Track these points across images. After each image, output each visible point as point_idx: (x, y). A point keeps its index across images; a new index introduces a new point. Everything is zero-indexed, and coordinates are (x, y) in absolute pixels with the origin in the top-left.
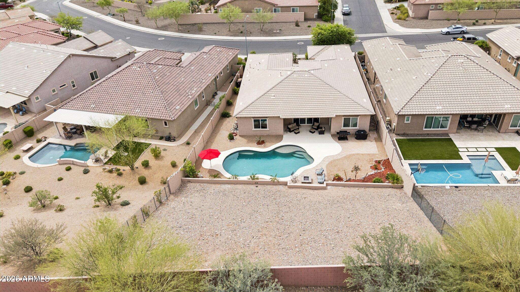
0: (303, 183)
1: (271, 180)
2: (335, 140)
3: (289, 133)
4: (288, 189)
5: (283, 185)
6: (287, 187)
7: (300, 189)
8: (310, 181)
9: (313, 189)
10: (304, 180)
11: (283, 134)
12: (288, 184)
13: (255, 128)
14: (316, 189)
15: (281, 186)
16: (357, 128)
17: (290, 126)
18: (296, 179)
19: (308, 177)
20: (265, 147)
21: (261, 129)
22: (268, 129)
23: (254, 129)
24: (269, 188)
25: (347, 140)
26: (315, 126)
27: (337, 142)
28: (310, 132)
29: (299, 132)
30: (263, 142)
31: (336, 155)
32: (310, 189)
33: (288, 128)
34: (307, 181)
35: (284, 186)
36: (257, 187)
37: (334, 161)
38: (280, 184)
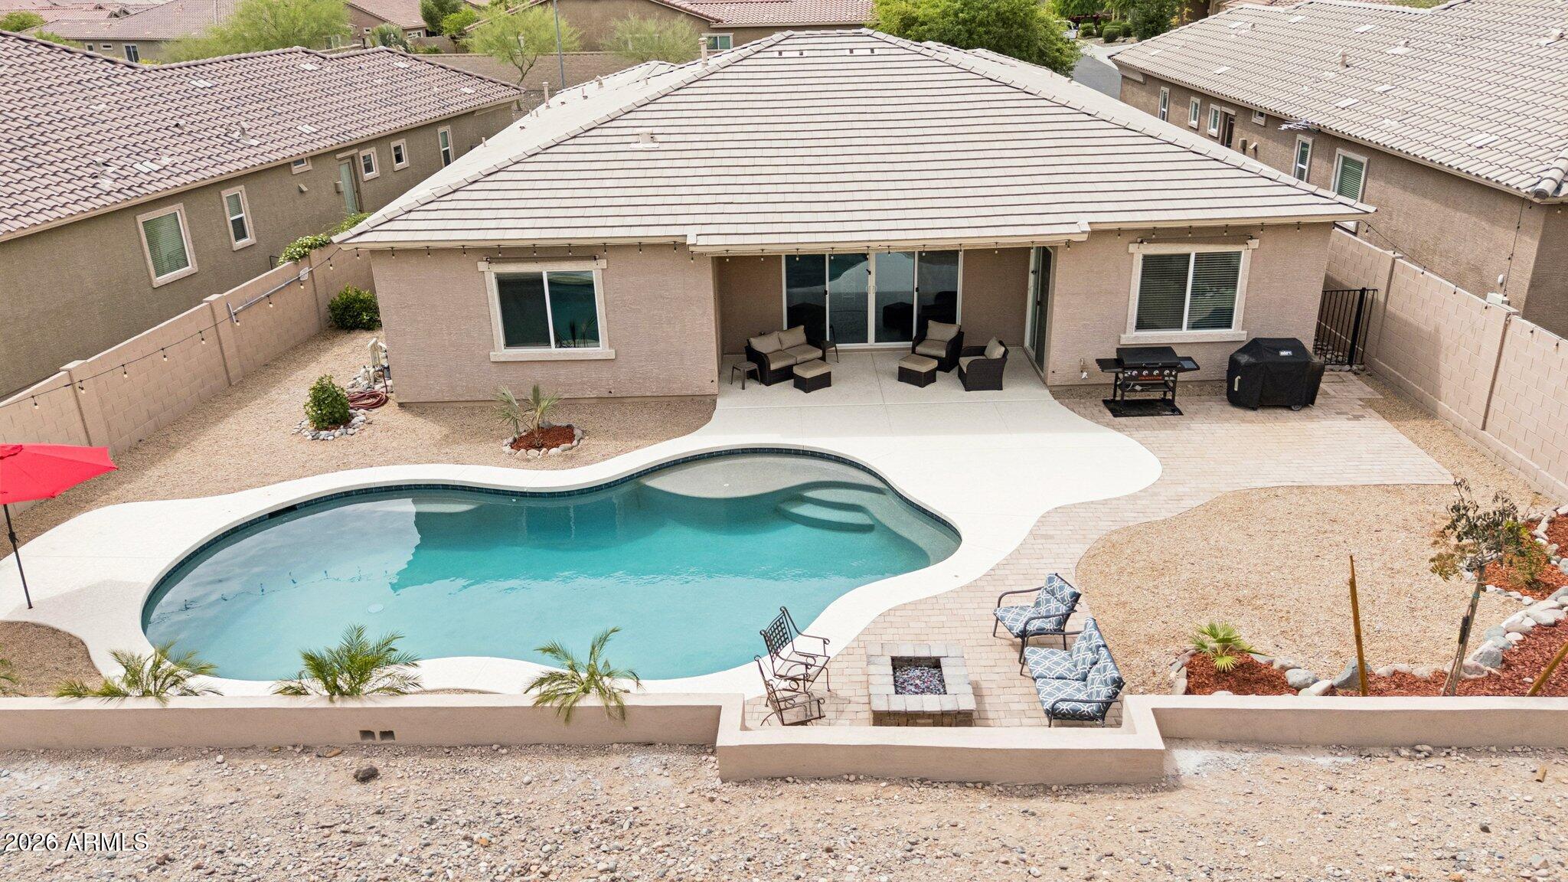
0: (882, 718)
1: (536, 691)
2: (1092, 418)
3: (754, 387)
4: (730, 791)
5: (670, 745)
6: (709, 770)
7: (866, 789)
8: (958, 698)
9: (1009, 790)
10: (899, 688)
11: (713, 389)
12: (728, 736)
13: (509, 343)
14: (1043, 788)
15: (643, 763)
16: (1236, 333)
17: (760, 345)
18: (818, 687)
19: (935, 664)
20: (570, 461)
21: (553, 351)
22: (601, 350)
23: (504, 353)
24: (495, 792)
25: (1176, 411)
26: (936, 343)
27: (1108, 425)
28: (906, 376)
29: (824, 381)
30: (563, 435)
31: (1133, 498)
32: (981, 784)
33: (753, 355)
34: (931, 703)
35: (688, 760)
36: (368, 776)
37: (1133, 533)
38: (640, 732)
